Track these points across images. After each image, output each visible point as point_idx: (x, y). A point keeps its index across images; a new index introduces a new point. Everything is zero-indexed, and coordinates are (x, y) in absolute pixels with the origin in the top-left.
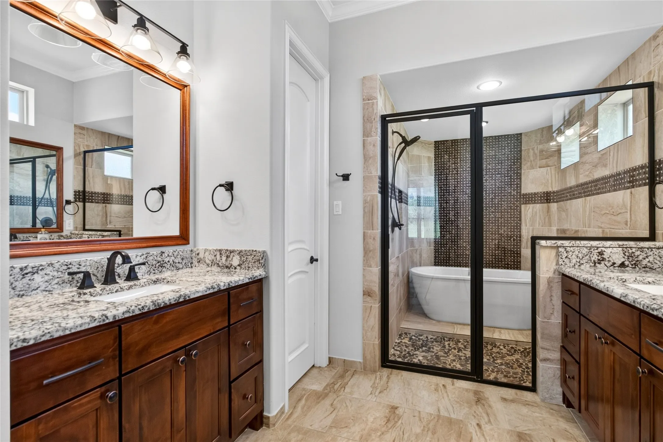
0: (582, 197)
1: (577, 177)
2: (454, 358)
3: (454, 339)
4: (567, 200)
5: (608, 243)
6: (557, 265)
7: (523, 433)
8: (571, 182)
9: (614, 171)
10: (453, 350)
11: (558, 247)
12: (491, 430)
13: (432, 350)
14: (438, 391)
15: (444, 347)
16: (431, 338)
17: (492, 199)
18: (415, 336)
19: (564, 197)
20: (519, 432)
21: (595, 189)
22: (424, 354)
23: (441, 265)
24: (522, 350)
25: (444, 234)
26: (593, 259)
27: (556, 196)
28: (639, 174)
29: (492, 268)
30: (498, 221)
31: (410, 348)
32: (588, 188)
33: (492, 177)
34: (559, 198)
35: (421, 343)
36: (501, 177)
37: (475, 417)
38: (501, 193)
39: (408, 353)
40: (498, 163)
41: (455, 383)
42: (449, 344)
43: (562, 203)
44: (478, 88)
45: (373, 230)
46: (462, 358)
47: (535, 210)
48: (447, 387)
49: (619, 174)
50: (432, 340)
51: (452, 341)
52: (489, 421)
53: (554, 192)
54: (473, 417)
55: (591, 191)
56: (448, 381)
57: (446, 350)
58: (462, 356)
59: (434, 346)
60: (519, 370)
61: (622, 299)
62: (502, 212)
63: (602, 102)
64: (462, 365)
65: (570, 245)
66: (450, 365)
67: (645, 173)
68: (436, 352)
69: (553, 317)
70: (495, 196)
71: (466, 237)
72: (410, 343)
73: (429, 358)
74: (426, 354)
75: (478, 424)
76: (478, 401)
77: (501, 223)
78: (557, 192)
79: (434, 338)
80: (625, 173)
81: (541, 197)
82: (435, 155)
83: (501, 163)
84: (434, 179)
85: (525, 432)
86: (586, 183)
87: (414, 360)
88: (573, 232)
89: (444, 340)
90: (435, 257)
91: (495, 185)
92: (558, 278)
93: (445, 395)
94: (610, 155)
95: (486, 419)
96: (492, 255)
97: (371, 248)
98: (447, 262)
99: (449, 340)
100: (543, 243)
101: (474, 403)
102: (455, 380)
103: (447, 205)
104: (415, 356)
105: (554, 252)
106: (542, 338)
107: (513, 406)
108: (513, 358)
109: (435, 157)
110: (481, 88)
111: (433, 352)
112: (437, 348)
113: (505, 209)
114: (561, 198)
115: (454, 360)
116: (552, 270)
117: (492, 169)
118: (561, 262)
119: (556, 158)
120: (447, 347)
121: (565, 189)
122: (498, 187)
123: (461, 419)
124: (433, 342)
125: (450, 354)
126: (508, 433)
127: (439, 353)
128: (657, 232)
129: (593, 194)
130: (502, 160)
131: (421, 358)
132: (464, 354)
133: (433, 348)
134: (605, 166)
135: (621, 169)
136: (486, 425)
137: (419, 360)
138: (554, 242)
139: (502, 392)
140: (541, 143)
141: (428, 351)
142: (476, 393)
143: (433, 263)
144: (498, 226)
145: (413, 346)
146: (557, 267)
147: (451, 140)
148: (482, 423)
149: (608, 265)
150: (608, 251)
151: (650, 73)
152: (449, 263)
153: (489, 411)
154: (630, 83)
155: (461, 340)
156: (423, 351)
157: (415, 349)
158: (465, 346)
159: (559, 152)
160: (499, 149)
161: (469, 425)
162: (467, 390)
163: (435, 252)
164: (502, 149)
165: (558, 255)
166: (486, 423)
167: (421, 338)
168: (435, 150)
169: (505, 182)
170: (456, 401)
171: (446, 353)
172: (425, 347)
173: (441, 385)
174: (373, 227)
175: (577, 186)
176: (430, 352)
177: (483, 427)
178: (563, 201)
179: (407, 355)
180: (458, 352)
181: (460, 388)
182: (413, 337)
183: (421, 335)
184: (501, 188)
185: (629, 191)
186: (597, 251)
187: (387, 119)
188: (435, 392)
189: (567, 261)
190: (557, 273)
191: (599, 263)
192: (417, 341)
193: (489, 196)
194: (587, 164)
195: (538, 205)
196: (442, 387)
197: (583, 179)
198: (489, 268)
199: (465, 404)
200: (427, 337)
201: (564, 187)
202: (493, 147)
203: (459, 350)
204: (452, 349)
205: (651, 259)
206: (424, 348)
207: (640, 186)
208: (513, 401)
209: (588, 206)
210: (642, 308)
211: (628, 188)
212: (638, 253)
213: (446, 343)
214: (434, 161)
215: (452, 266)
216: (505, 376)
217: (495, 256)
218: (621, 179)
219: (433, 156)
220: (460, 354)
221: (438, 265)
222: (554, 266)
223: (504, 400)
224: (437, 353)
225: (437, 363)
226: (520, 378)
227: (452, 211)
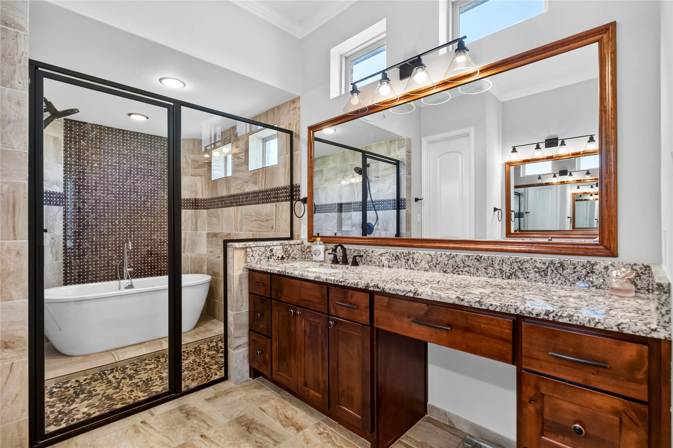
0: (234, 206)
1: (228, 189)
2: (130, 388)
3: (117, 368)
4: (217, 208)
5: (275, 243)
6: (245, 263)
7: (238, 418)
8: (223, 192)
9: (263, 188)
10: (123, 381)
11: (246, 248)
12: (215, 432)
13: (94, 393)
14: (139, 432)
15: (109, 382)
16: (85, 380)
17: (144, 201)
18: (56, 388)
19: (215, 205)
20: (236, 419)
21: (246, 201)
22: (86, 403)
23: (75, 283)
24: (193, 350)
25: (80, 242)
26: (267, 255)
27: (206, 203)
28: (282, 193)
29: (144, 277)
30: (151, 225)
31: (57, 405)
32: (239, 199)
33: (144, 178)
34: (210, 205)
35: (72, 391)
36: (154, 179)
37: (195, 431)
38: (154, 196)
39: (60, 412)
40: (151, 164)
41: (154, 412)
42: (114, 377)
43: (213, 210)
44: (161, 80)
45: (16, 239)
46: (140, 384)
47: (187, 215)
48: (148, 421)
49: (267, 191)
50: (87, 381)
51: (117, 371)
52: (209, 426)
53: (204, 200)
54: (193, 433)
55: (243, 201)
56: (144, 415)
57: (114, 385)
58: (138, 382)
59: (95, 387)
60: (201, 369)
61: (316, 280)
62: (154, 217)
63: (251, 133)
64: (144, 391)
65: (255, 245)
66: (130, 398)
67: (286, 192)
68: (102, 392)
69: (243, 308)
70: (147, 198)
71: (112, 244)
72: (55, 399)
73: (97, 404)
74: (91, 401)
75: (202, 436)
76: (188, 415)
77: (154, 228)
78: (207, 200)
79: (89, 377)
80: (271, 190)
81: (192, 203)
82: (65, 137)
83: (154, 165)
84: (63, 169)
85: (241, 415)
86: (237, 195)
87: (76, 417)
88: (225, 235)
89: (105, 374)
90: (66, 273)
91: (148, 187)
92: (246, 274)
93: (151, 431)
94: (259, 176)
95: (206, 427)
96: (144, 263)
97: (12, 269)
98: (84, 279)
99: (113, 372)
100: (236, 245)
101: (186, 420)
102: (152, 409)
103: (84, 206)
104: (74, 412)
105: (243, 252)
106: (235, 329)
107: (218, 401)
108: (190, 361)
109: (64, 140)
110: (163, 81)
111: (98, 394)
112: (100, 388)
113: (158, 213)
114: (212, 205)
115: (132, 391)
116: (242, 268)
117: (144, 169)
118: (248, 261)
119: (206, 169)
120: (113, 380)
121: (215, 198)
122: (151, 190)
123: (183, 442)
124: (90, 383)
125: (123, 387)
126: (229, 425)
127: (107, 392)
128: (294, 233)
129: (245, 205)
130: (155, 162)
131: (85, 410)
132: (139, 378)
133: (96, 390)
134: (255, 183)
135: (268, 187)
136: (209, 432)
137: (84, 413)
138: (244, 243)
139: (203, 395)
140: (193, 153)
141: (90, 395)
142: (181, 409)
143: (62, 282)
144: (151, 231)
145: (61, 400)
146: (246, 264)
147: (90, 124)
148: (205, 432)
149: (275, 259)
150: (275, 248)
151: (290, 124)
152: (87, 278)
153: (203, 418)
154: (276, 126)
155: (127, 366)
156: (83, 401)
157: (68, 403)
158: (136, 370)
159: (209, 164)
160: (151, 150)
161: (195, 442)
162: (170, 412)
163: (66, 267)
164: (154, 150)
165: (246, 254)
166: (208, 430)
167: (68, 385)
168: (64, 130)
169: (158, 185)
170: (167, 429)
171: (116, 388)
172: (82, 394)
173: (139, 424)
174: (16, 235)
175: (229, 196)
176: (95, 396)
177: (207, 434)
178: (214, 208)
179: (60, 416)
180: (131, 379)
181: (161, 414)
182: (55, 390)
183: (68, 382)
184: (155, 190)
185: (275, 204)
186: (269, 249)
187: (41, 69)
188: (137, 434)
189: (252, 258)
190: (245, 270)
191: (271, 258)
192: (64, 392)
193: (141, 198)
194: (239, 180)
195: (190, 210)
196: (142, 425)
197: (234, 191)
198: (141, 277)
199: (179, 426)
200: (77, 381)
201: (215, 196)
202: (144, 146)
203: (131, 377)
204: (121, 380)
205: (295, 252)
206: (82, 396)
207: (282, 201)
208: (216, 397)
209: (240, 213)
210: (333, 283)
211: (273, 202)
212: (289, 248)
213: (110, 377)
214: (63, 145)
215: (92, 281)
216: (193, 380)
217: (148, 263)
218: (269, 195)
219: (63, 138)
220: (135, 381)
221: (71, 284)
222: (243, 265)
223: (208, 400)
224: (105, 393)
225: (113, 405)
226: (205, 375)
227: (92, 213)
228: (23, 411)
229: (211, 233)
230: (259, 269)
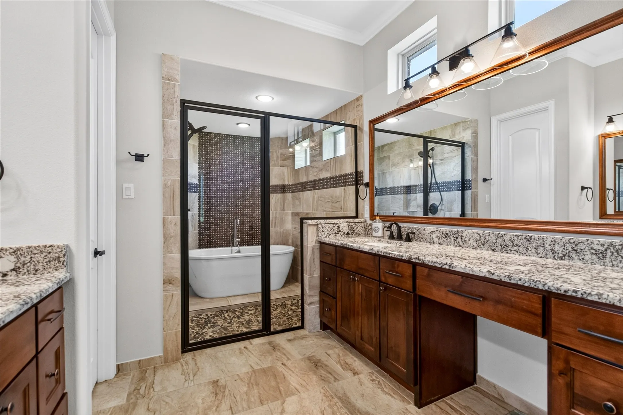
0: (311, 190)
1: (307, 176)
2: (238, 325)
3: (230, 309)
4: (299, 191)
5: (342, 221)
6: (317, 237)
7: (309, 357)
8: (303, 179)
9: (333, 175)
10: (234, 319)
11: (318, 224)
12: (292, 363)
13: (216, 324)
14: (243, 353)
15: (225, 318)
16: (211, 315)
17: (247, 188)
18: (195, 317)
19: (297, 189)
20: (308, 357)
21: (321, 186)
22: (211, 330)
23: (205, 248)
24: (281, 304)
25: (208, 218)
26: (335, 231)
27: (291, 188)
28: (349, 179)
29: (248, 246)
30: (252, 206)
31: (195, 328)
32: (316, 184)
33: (247, 170)
34: (294, 190)
35: (203, 321)
36: (254, 170)
37: (278, 360)
38: (254, 184)
39: (197, 333)
40: (252, 159)
41: (252, 342)
42: (228, 315)
43: (296, 193)
44: (256, 97)
45: (174, 215)
46: (244, 322)
47: (277, 198)
48: (248, 347)
49: (336, 177)
50: (212, 316)
51: (230, 312)
52: (288, 359)
53: (289, 185)
54: (277, 361)
55: (318, 186)
56: (246, 343)
57: (228, 321)
58: (243, 322)
59: (217, 320)
60: (285, 318)
61: (370, 251)
62: (254, 199)
63: (325, 129)
64: (247, 328)
65: (325, 223)
66: (238, 331)
67: (352, 178)
68: (221, 324)
69: (315, 273)
70: (249, 186)
71: (227, 220)
72: (194, 324)
73: (218, 331)
74: (215, 329)
75: (283, 364)
76: (274, 348)
77: (254, 208)
78: (292, 185)
79: (214, 313)
80: (341, 176)
81: (281, 188)
82: (199, 144)
83: (254, 159)
84: (198, 167)
85: (312, 355)
86: (314, 181)
87: (206, 337)
88: (305, 214)
89: (223, 313)
90: (200, 240)
91: (250, 177)
92: (318, 246)
93: (250, 354)
94: (331, 165)
95: (286, 359)
96: (248, 235)
97: (172, 234)
98: (210, 244)
99: (227, 312)
100: (310, 222)
101: (272, 351)
102: (251, 340)
103: (210, 192)
104: (205, 334)
105: (315, 228)
106: (309, 289)
107: (296, 342)
108: (278, 312)
109: (199, 146)
110: (258, 98)
111: (219, 326)
112: (220, 321)
113: (256, 197)
114: (295, 189)
115: (239, 327)
116: (315, 241)
117: (248, 163)
118: (320, 235)
119: (291, 160)
120: (228, 318)
121: (298, 184)
122: (252, 179)
123: (270, 365)
124: (214, 317)
125: (233, 323)
126: (302, 360)
127: (224, 324)
128: (359, 213)
129: (320, 189)
130: (254, 157)
131: (211, 334)
132: (244, 319)
133: (217, 323)
134: (327, 171)
135: (338, 174)
136: (288, 362)
137: (210, 336)
138: (316, 221)
139: (285, 336)
140: (281, 148)
141: (214, 326)
142: (270, 343)
143: (198, 246)
144: (252, 210)
145: (198, 326)
146: (318, 238)
147: (214, 133)
148: (285, 362)
149: (342, 234)
150: (342, 225)
151: (354, 120)
152: (212, 245)
153: (285, 352)
154: (343, 122)
155: (236, 309)
156: (210, 328)
157: (201, 328)
158: (242, 313)
159: (293, 156)
160: (252, 148)
161: (278, 367)
162: (263, 344)
163: (200, 236)
164: (254, 149)
165: (318, 230)
166: (287, 361)
167: (202, 317)
168: (199, 139)
169: (256, 175)
170: (261, 355)
171: (229, 323)
172: (210, 323)
173: (243, 348)
174: (174, 213)
175: (308, 182)
176: (217, 326)
177: (286, 364)
178: (297, 192)
179: (197, 335)
180: (238, 319)
181: (257, 345)
182: (194, 319)
183: (201, 315)
184: (254, 179)
185: (343, 188)
186: (337, 226)
187: (186, 104)
188: (241, 354)
189: (323, 233)
190: (317, 242)
191: (338, 234)
192: (199, 321)
193: (245, 185)
194: (315, 169)
195: (279, 194)
196: (245, 349)
197: (312, 178)
198: (245, 246)
199: (268, 354)
200: (207, 315)
201: (297, 182)
202: (248, 146)
203: (239, 318)
204: (232, 318)
205: (359, 229)
206: (209, 325)
207: (349, 185)
208: (294, 339)
209: (316, 196)
210: (383, 254)
211: (342, 186)
212: (354, 226)
213: (226, 315)
214: (198, 150)
215: (215, 247)
216: (279, 325)
217: (250, 235)
218: (338, 180)
219: (198, 145)
220: (240, 320)
221: (203, 248)
222: (315, 238)
223: (289, 340)
224: (222, 325)
225: (227, 333)
226: (288, 323)
227: (215, 197)
228: (178, 325)
229: (295, 213)
230: (327, 242)
